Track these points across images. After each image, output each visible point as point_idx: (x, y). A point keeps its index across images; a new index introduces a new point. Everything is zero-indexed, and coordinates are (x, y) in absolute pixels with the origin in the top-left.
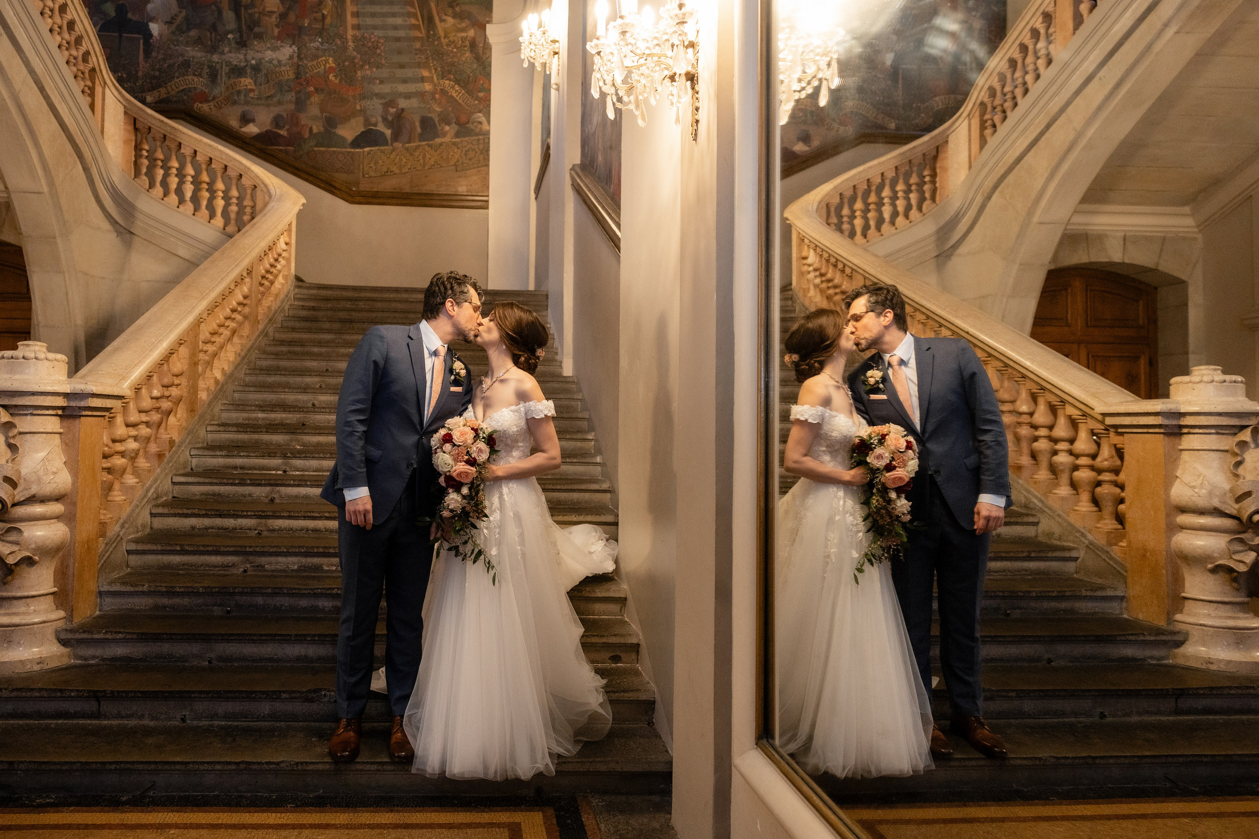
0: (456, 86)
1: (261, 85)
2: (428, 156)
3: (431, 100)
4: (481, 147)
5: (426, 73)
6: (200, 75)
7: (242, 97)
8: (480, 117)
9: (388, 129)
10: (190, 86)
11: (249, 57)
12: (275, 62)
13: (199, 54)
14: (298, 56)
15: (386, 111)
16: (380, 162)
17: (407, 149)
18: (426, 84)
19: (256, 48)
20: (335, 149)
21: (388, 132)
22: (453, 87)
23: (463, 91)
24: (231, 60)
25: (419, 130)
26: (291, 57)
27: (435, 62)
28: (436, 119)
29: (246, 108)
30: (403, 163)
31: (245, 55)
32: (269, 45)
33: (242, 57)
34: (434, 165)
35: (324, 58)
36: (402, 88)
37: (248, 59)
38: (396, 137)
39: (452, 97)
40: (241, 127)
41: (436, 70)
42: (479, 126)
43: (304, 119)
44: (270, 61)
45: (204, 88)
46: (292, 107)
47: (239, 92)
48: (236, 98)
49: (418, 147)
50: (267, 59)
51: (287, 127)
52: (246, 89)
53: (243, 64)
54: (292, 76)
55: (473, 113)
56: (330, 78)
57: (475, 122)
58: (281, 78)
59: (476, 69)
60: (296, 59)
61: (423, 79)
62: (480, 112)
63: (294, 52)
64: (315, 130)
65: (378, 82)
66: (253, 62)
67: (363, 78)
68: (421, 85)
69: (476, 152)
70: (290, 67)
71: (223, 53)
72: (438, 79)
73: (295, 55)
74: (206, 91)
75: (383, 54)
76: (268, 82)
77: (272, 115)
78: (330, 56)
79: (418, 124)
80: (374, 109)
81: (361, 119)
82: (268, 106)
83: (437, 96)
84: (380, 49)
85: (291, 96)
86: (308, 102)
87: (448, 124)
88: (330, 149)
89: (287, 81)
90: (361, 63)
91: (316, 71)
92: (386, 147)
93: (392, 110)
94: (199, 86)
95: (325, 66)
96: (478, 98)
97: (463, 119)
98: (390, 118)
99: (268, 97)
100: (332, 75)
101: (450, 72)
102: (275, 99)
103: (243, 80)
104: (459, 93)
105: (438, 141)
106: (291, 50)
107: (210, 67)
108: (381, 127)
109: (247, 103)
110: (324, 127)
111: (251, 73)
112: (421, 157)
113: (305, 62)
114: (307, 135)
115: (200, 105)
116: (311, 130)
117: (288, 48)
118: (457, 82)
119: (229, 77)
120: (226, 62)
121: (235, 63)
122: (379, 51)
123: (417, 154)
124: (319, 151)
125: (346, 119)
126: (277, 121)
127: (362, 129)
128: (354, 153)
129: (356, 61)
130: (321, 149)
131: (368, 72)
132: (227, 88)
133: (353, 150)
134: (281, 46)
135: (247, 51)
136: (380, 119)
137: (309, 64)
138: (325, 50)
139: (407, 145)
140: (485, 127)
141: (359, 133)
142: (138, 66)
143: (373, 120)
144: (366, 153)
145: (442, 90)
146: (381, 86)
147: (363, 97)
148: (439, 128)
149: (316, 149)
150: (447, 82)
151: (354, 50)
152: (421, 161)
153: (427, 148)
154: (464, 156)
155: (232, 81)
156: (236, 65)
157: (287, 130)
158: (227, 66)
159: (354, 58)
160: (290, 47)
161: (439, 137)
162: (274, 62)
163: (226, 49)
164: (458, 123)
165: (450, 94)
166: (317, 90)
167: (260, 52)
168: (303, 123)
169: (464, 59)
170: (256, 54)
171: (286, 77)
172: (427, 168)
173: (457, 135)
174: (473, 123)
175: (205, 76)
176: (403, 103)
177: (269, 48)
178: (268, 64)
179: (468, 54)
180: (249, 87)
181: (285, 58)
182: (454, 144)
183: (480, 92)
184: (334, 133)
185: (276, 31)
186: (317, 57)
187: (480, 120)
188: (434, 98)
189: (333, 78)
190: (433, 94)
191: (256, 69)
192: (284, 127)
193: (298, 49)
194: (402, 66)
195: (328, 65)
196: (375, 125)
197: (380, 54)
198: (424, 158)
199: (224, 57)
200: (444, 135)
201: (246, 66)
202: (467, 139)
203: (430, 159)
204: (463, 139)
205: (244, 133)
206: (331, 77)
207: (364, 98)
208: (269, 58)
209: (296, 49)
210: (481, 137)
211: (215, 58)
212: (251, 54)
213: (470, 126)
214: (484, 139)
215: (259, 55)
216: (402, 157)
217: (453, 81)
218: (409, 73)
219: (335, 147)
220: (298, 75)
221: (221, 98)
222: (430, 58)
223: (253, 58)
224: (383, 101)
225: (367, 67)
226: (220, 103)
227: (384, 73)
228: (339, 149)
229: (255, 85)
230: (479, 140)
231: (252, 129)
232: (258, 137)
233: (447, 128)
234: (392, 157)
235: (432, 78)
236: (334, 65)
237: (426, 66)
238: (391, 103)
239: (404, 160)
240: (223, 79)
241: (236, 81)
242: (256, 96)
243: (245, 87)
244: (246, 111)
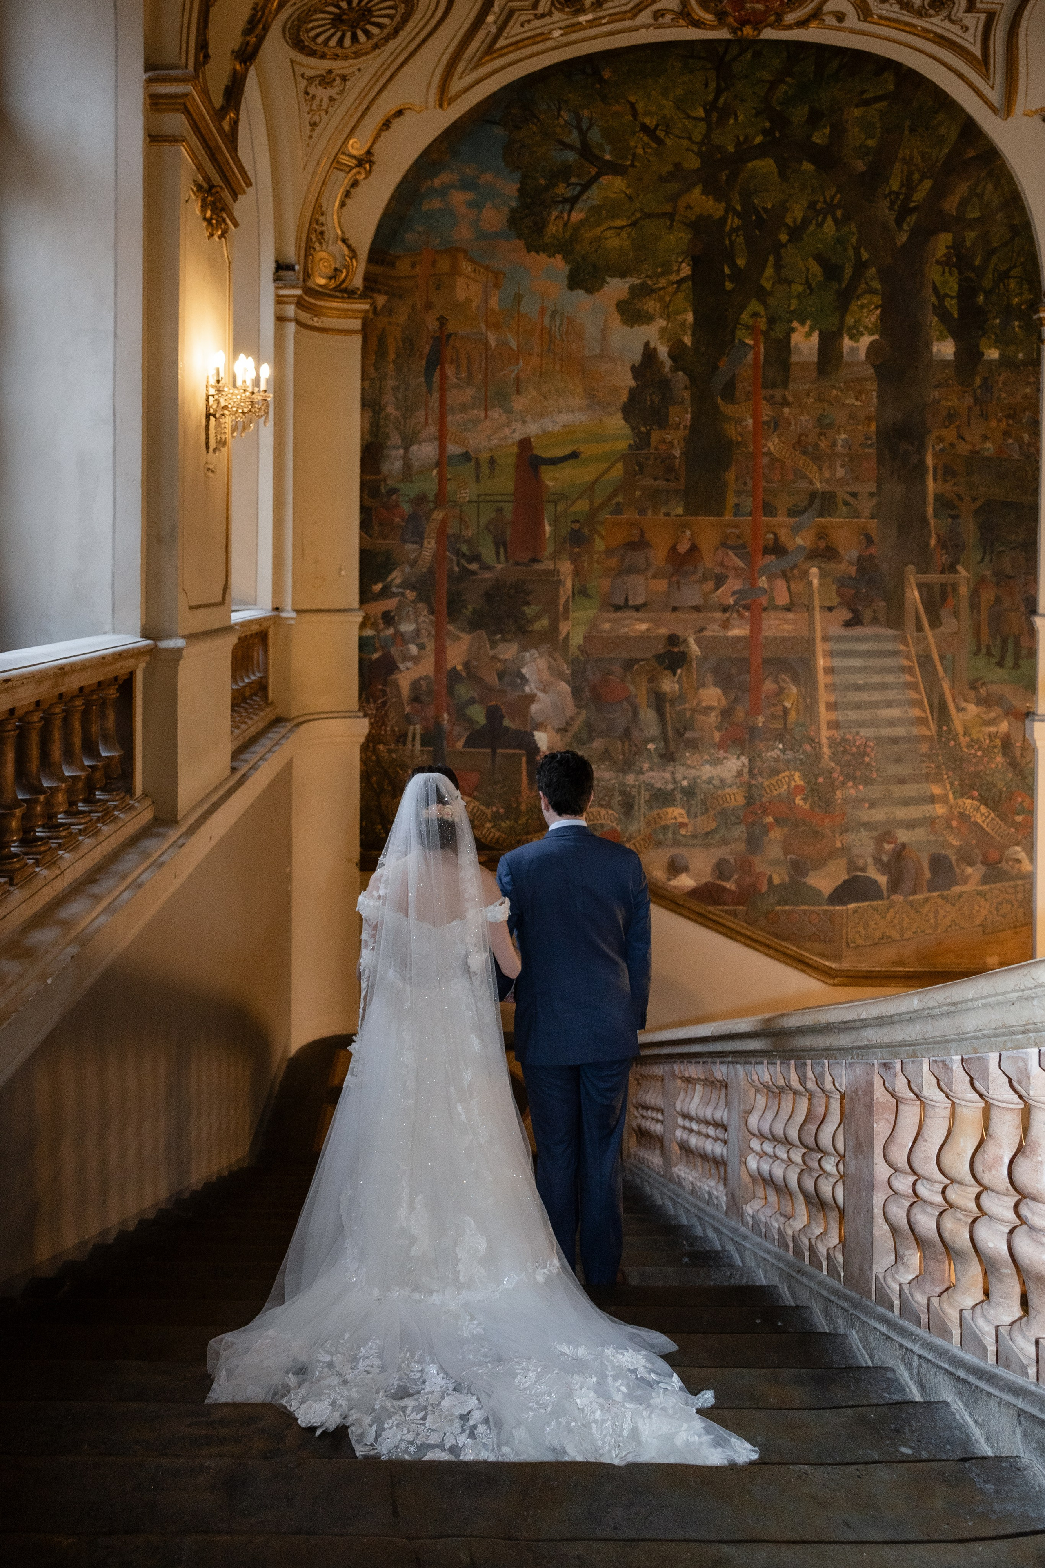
0: (982, 807)
1: (696, 816)
2: (942, 913)
3: (945, 829)
4: (1020, 896)
5: (937, 790)
6: (609, 806)
7: (670, 835)
8: (1019, 852)
9: (883, 874)
10: (595, 822)
11: (678, 776)
12: (716, 782)
13: (607, 775)
14: (750, 772)
15: (880, 850)
16: (872, 923)
17: (911, 904)
18: (937, 806)
19: (689, 762)
20: (806, 907)
21: (883, 880)
22: (977, 809)
23: (992, 815)
24: (653, 781)
25: (928, 875)
26: (739, 774)
27: (950, 774)
28: (953, 859)
29: (676, 851)
30: (905, 924)
31: (673, 773)
32: (706, 757)
33: (668, 776)
34: (951, 926)
35: (787, 773)
36: (901, 813)
37: (677, 780)
38: (895, 885)
39: (976, 823)
40: (670, 880)
41: (952, 784)
42: (1017, 866)
43: (760, 866)
44: (709, 781)
45: (614, 825)
46: (742, 847)
47: (665, 828)
48: (661, 836)
49: (926, 900)
50: (704, 778)
51: (736, 877)
52: (674, 824)
53: (670, 787)
54: (741, 801)
55: (1009, 846)
56: (797, 802)
57: (1011, 859)
58: (726, 805)
59: (1011, 780)
60: (746, 776)
61: (932, 799)
62: (1018, 844)
63: (744, 765)
64: (776, 880)
65: (867, 805)
66: (685, 783)
67: (844, 800)
68: (929, 807)
69: (1013, 905)
70: (738, 788)
71: (641, 772)
72: (955, 798)
73: (746, 770)
74: (619, 828)
75: (874, 764)
76: (707, 811)
77: (714, 861)
78: (796, 769)
79: (926, 865)
80: (862, 845)
81: (843, 862)
82: (707, 846)
83: (954, 823)
84: (868, 755)
85: (740, 831)
86: (765, 839)
87: (971, 864)
88: (798, 908)
89: (733, 810)
90: (841, 778)
91: (775, 793)
92: (880, 902)
93: (889, 847)
94: (608, 822)
95: (789, 784)
96: (1014, 824)
97: (993, 855)
98: (885, 858)
99: (707, 834)
100: (799, 797)
101: (972, 787)
102: (717, 837)
103: (670, 810)
104: (987, 817)
105: (956, 889)
106: (739, 763)
107: (623, 793)
108: (873, 873)
109: (676, 843)
110: (789, 875)
111: (681, 799)
112: (931, 915)
113: (760, 780)
114: (764, 888)
116: (770, 879)
117: (734, 760)
118: (984, 800)
119: (651, 807)
120: (646, 785)
121: (658, 785)
122: (867, 759)
123: (926, 909)
124: (782, 911)
125: (820, 863)
126: (721, 869)
127: (846, 877)
128: (833, 913)
129: (835, 775)
130: (786, 907)
131: (853, 792)
132: (649, 824)
133: (831, 908)
134: (725, 758)
135: (675, 767)
136: (870, 861)
137: (766, 783)
138: (788, 761)
139: (911, 898)
140: (1026, 866)
141: (840, 882)
142: (520, 795)
143: (861, 863)
144: (850, 912)
145: (961, 814)
146: (873, 811)
147: (845, 829)
148: (958, 871)
149: (778, 908)
150: (969, 801)
151: (831, 759)
152: (932, 921)
153: (940, 900)
154: (995, 912)
155: (655, 812)
156: (660, 789)
157: (736, 882)
158: (647, 790)
159: (831, 771)
160: (738, 758)
161: (957, 884)
162: (714, 782)
163: (646, 766)
164: (985, 862)
165: (973, 819)
166: (777, 821)
167: (694, 767)
168: (758, 870)
169: (993, 766)
170: (689, 771)
171: (733, 803)
172: (940, 930)
173: (985, 880)
174: (1007, 862)
175: (616, 806)
176: (903, 836)
177: (707, 762)
178: (707, 786)
179: (999, 759)
180: (680, 820)
181: (730, 775)
182: (980, 894)
183: (1017, 814)
184: (805, 883)
185: (717, 735)
186: (776, 772)
187: (1019, 856)
188: (949, 826)
189: (801, 803)
190: (948, 821)
191: (690, 793)
192: (731, 876)
193: (750, 761)
194: (902, 781)
195: (793, 784)
196: (864, 869)
197: (868, 764)
198: (936, 917)
199: (641, 777)
200: (966, 880)
201: (673, 790)
202: (998, 885)
203: (944, 917)
204: (993, 886)
205: (675, 887)
206: (798, 801)
207: (847, 831)
208: (708, 775)
209: (746, 762)
210: (1020, 882)
211: (630, 779)
212: (681, 771)
213: (1004, 865)
214: (1023, 885)
215: (693, 772)
216: (904, 915)
217: (978, 800)
218: (910, 790)
219: (806, 904)
220: (750, 799)
221: (639, 839)
222: (943, 767)
223: (684, 778)
224: (875, 834)
225: (850, 784)
226: (637, 845)
227: (876, 791)
228: (812, 908)
229: (689, 816)
230: (1016, 886)
231: (685, 882)
232: (694, 893)
233: (969, 870)
234: (889, 915)
235: (947, 797)
236: (802, 783)
237: (936, 778)
238: (885, 836)
239: (907, 920)
240: (642, 810)
241: (661, 811)
242: (689, 834)
243: (673, 821)
244: (676, 855)
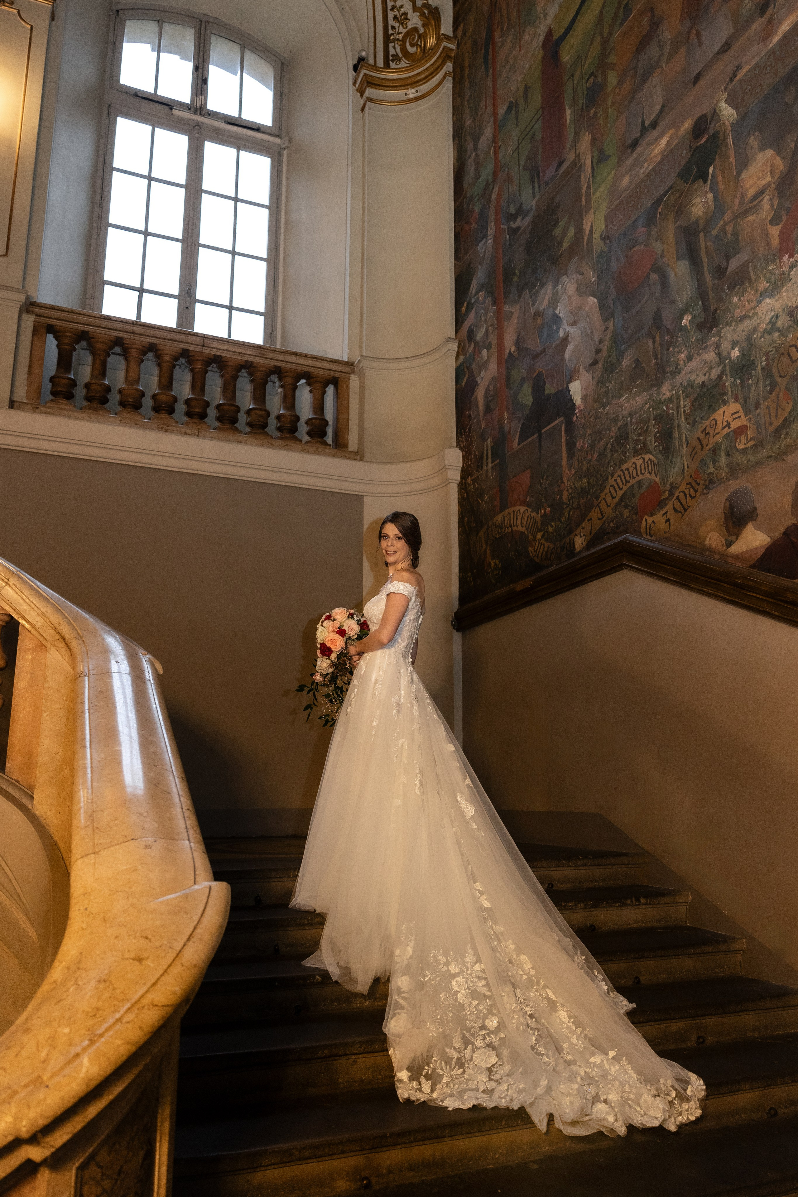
1: (757, 406)
6: (645, 448)
7: (723, 460)
10: (632, 482)
11: (726, 346)
12: (783, 321)
13: (639, 400)
19: (738, 312)
24: (693, 377)
29: (734, 486)
31: (719, 345)
32: (763, 285)
33: (712, 355)
37: (725, 353)
40: (729, 544)
44: (772, 326)
45: (653, 477)
47: (715, 450)
48: (712, 469)
50: (763, 326)
52: (727, 435)
53: (716, 373)
66: (736, 353)
71: (677, 370)
74: (658, 480)
76: (774, 386)
77: (794, 481)
82: (782, 455)
94: (646, 475)
99: (779, 432)
102: (796, 427)
103: (718, 415)
107: (659, 418)
109: (734, 470)
111: (733, 384)
115: (650, 519)
119: (695, 423)
120: (685, 388)
121: (701, 379)
132: (693, 454)
135: (719, 333)
142: (562, 481)
155: (701, 427)
156: (704, 384)
158: (687, 397)
162: (779, 323)
163: (683, 357)
167: (747, 316)
170: (741, 327)
175: (654, 445)
177: (764, 293)
178: (768, 337)
180: (735, 425)
185: (774, 232)
191: (744, 367)
199: (680, 378)
201: (721, 376)
208: (769, 317)
211: (666, 390)
212: (728, 336)
215: (746, 327)
221: (683, 486)
223: (734, 344)
226: (683, 497)
229: (746, 410)
231: (753, 540)
232: (767, 559)
240: (684, 432)
241: (706, 423)
242: (751, 443)
243: (726, 431)
244: (734, 494)
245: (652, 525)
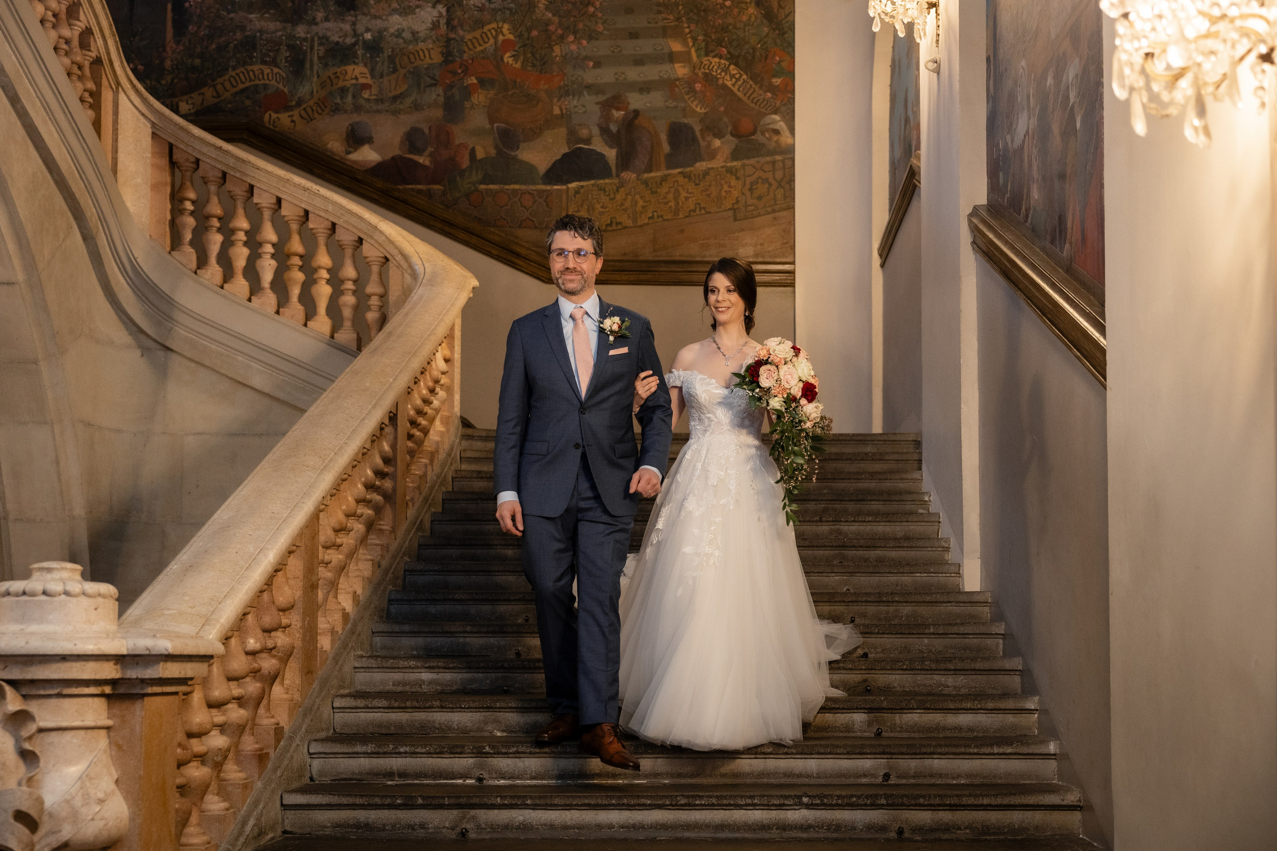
0: (732, 67)
1: (382, 76)
2: (684, 194)
3: (688, 93)
4: (779, 174)
5: (676, 46)
6: (274, 63)
7: (349, 99)
8: (777, 121)
9: (611, 147)
10: (257, 82)
11: (360, 28)
12: (407, 35)
13: (272, 26)
14: (448, 23)
15: (607, 117)
16: (598, 206)
17: (646, 183)
18: (677, 65)
19: (373, 11)
20: (517, 187)
21: (611, 154)
22: (726, 70)
23: (745, 77)
24: (329, 34)
25: (666, 148)
26: (435, 25)
27: (693, 27)
28: (697, 128)
29: (356, 118)
30: (639, 208)
31: (354, 24)
32: (395, 5)
33: (347, 27)
34: (694, 211)
35: (494, 25)
36: (633, 74)
37: (359, 32)
38: (625, 161)
39: (725, 87)
40: (348, 153)
41: (695, 39)
42: (775, 138)
43: (460, 135)
44: (399, 34)
45: (281, 86)
46: (439, 113)
47: (343, 91)
48: (338, 100)
49: (664, 179)
50: (392, 30)
51: (430, 149)
52: (355, 85)
53: (349, 40)
54: (437, 58)
55: (765, 115)
56: (505, 60)
57: (767, 130)
58: (418, 63)
59: (767, 36)
60: (443, 28)
61: (672, 57)
62: (775, 113)
63: (441, 16)
64: (480, 154)
65: (591, 64)
66: (368, 36)
67: (564, 57)
68: (667, 67)
69: (770, 185)
70: (434, 42)
71: (313, 22)
72: (698, 56)
73: (443, 21)
74: (286, 90)
75: (600, 15)
76: (395, 70)
77: (403, 130)
78: (504, 22)
79: (664, 137)
80: (585, 112)
81: (562, 132)
82: (396, 113)
83: (698, 86)
84: (593, 5)
85: (436, 94)
86: (467, 104)
87: (719, 135)
88: (507, 187)
89: (427, 69)
90: (560, 32)
91: (479, 48)
92: (607, 181)
93: (618, 114)
94: (273, 82)
95: (496, 38)
96: (772, 89)
97: (746, 125)
98: (614, 128)
99: (395, 98)
100: (508, 55)
101: (720, 42)
102: (408, 101)
103: (350, 68)
104: (737, 80)
105: (701, 166)
106: (435, 13)
107: (291, 48)
108: (599, 145)
109: (357, 109)
110: (496, 147)
111: (363, 55)
112: (670, 196)
113: (461, 33)
114: (465, 163)
115: (274, 116)
116: (473, 152)
117: (429, 9)
118: (734, 59)
119: (326, 65)
120: (320, 38)
121: (335, 38)
122: (591, 9)
123: (664, 190)
124: (487, 190)
125: (534, 133)
126: (413, 139)
127: (565, 150)
128: (550, 193)
129: (552, 28)
130: (492, 187)
131: (573, 47)
132: (323, 85)
133: (548, 188)
134: (417, 7)
135: (356, 16)
136: (596, 131)
137: (469, 37)
138: (495, 11)
139: (646, 175)
140: (785, 138)
141: (558, 157)
142: (165, 51)
143: (584, 133)
144: (571, 192)
145: (706, 75)
146: (598, 71)
147: (566, 92)
148: (703, 144)
149: (482, 187)
150: (717, 60)
151: (547, 8)
152: (672, 204)
153: (681, 179)
154: (748, 194)
155: (331, 71)
156: (338, 43)
157: (430, 155)
158: (321, 44)
159: (548, 23)
160: (434, 7)
161: (703, 160)
162: (404, 35)
163: (320, 15)
164: (736, 134)
165: (720, 82)
166: (482, 82)
167: (380, 18)
168: (457, 142)
169: (745, 18)
170: (373, 21)
171: (427, 60)
172: (681, 216)
173: (735, 155)
174: (763, 133)
175: (283, 64)
176: (636, 101)
177: (395, 11)
178: (395, 39)
179: (752, 10)
180: (362, 81)
181: (424, 27)
182: (730, 171)
183: (774, 76)
184: (515, 158)
186: (479, 24)
187: (777, 127)
188: (692, 90)
189: (511, 61)
190: (690, 83)
191: (374, 48)
192: (424, 150)
193: (448, 11)
194: (634, 35)
195: (501, 38)
196: (588, 141)
197: (593, 15)
198: (676, 198)
199: (315, 28)
200: (712, 155)
201: (354, 44)
202: (752, 161)
203: (687, 199)
204: (746, 162)
205: (355, 162)
206: (508, 58)
207: (567, 94)
208: (396, 28)
209: (444, 11)
210: (778, 158)
211: (301, 31)
212: (363, 22)
213: (758, 137)
214: (783, 161)
215: (378, 24)
216: (637, 196)
217: (726, 59)
218: (646, 46)
219: (516, 183)
220: (448, 57)
221: (311, 103)
222: (684, 19)
223: (368, 30)
224: (601, 98)
225: (571, 38)
226: (309, 110)
227: (602, 48)
228: (523, 187)
229: (373, 77)
230: (774, 163)
231: (368, 155)
232: (378, 170)
233: (717, 143)
234: (619, 197)
235: (689, 53)
236: (511, 37)
237: (677, 33)
238: (615, 101)
239: (641, 203)
240: (316, 68)
241: (339, 70)
242: (374, 97)
243: (354, 81)
244: (357, 123)
245: (277, 120)
